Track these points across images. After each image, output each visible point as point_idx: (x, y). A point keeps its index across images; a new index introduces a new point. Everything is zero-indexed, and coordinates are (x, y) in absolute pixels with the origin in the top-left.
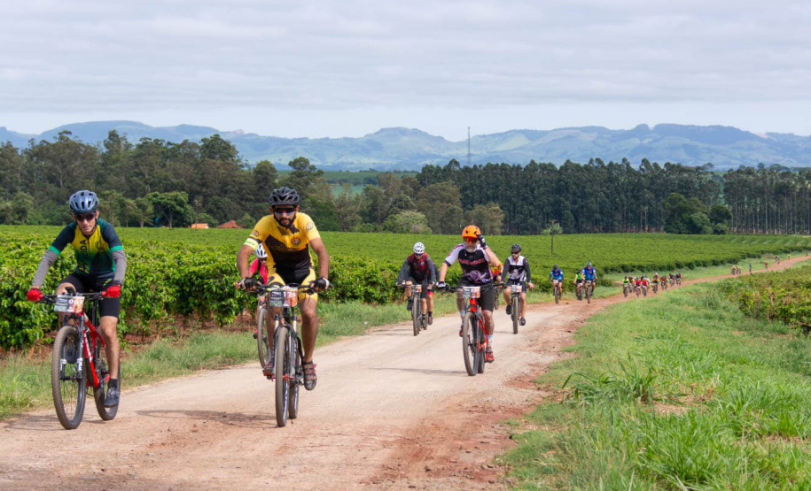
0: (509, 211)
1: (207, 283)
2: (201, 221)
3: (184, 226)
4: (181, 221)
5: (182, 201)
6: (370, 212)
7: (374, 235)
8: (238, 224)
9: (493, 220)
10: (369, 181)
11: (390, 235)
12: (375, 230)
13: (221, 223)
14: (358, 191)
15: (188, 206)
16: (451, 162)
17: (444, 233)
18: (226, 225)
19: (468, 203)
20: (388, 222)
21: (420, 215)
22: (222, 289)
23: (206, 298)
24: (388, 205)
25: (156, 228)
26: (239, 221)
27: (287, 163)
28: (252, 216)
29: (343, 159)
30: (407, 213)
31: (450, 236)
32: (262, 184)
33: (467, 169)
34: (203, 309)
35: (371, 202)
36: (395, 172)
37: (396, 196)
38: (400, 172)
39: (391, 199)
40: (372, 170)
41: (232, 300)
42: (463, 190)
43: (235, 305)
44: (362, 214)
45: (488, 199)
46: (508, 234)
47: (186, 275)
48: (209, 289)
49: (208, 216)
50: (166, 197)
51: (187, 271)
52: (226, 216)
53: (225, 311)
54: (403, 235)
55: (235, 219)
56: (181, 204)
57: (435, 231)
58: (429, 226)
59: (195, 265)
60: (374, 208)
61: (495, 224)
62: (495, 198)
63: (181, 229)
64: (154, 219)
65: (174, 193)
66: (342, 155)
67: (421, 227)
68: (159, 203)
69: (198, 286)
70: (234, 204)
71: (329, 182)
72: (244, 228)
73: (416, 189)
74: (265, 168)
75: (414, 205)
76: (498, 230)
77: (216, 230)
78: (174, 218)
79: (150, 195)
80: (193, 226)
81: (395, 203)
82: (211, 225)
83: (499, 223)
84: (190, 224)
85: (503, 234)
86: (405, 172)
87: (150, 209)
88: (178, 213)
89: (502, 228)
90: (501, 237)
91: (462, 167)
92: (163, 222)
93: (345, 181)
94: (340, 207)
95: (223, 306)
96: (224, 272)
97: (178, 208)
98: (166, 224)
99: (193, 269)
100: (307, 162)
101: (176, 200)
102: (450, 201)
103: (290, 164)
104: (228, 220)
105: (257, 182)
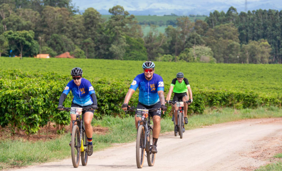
0: (275, 46)
1: (18, 103)
2: (44, 52)
3: (31, 56)
4: (29, 52)
5: (29, 37)
6: (170, 46)
7: (172, 63)
8: (71, 55)
9: (263, 52)
10: (171, 23)
11: (185, 63)
12: (174, 60)
13: (59, 54)
14: (162, 30)
15: (34, 41)
16: (230, 9)
17: (225, 62)
18: (62, 55)
19: (244, 39)
20: (183, 55)
21: (208, 49)
22: (29, 107)
23: (18, 114)
24: (183, 41)
25: (10, 58)
26: (72, 52)
27: (107, 9)
28: (82, 49)
29: (151, 6)
30: (198, 47)
31: (229, 65)
32: (90, 26)
33: (243, 14)
34: (16, 123)
35: (170, 39)
36: (190, 16)
37: (190, 34)
38: (194, 16)
39: (186, 37)
40: (173, 15)
41: (36, 116)
42: (240, 29)
43: (39, 119)
44: (164, 47)
45: (259, 37)
46: (274, 63)
47: (3, 97)
48: (20, 107)
49: (49, 49)
50: (18, 34)
51: (3, 93)
52: (62, 49)
53: (32, 123)
54: (193, 64)
55: (69, 51)
56: (29, 39)
57: (218, 61)
58: (214, 57)
59: (12, 88)
60: (172, 43)
61: (264, 56)
62: (264, 36)
63: (29, 59)
64: (9, 51)
65: (24, 32)
66: (151, 4)
67: (208, 58)
68: (13, 39)
69: (12, 105)
70: (70, 40)
71: (141, 24)
72: (76, 57)
73: (205, 29)
74: (92, 13)
75: (204, 41)
76: (267, 60)
77: (55, 59)
78: (24, 50)
79: (6, 33)
80: (38, 56)
81: (189, 39)
82: (52, 56)
83: (266, 55)
84: (35, 55)
85: (270, 63)
86: (198, 16)
87: (6, 43)
88: (26, 46)
89: (270, 58)
90: (267, 65)
91: (239, 12)
92: (16, 53)
93: (153, 23)
94: (148, 42)
95: (30, 120)
96: (31, 95)
97: (27, 43)
98: (18, 55)
99: (10, 92)
100: (122, 9)
101: (25, 37)
102: (231, 38)
103: (110, 11)
104: (64, 52)
105: (85, 25)
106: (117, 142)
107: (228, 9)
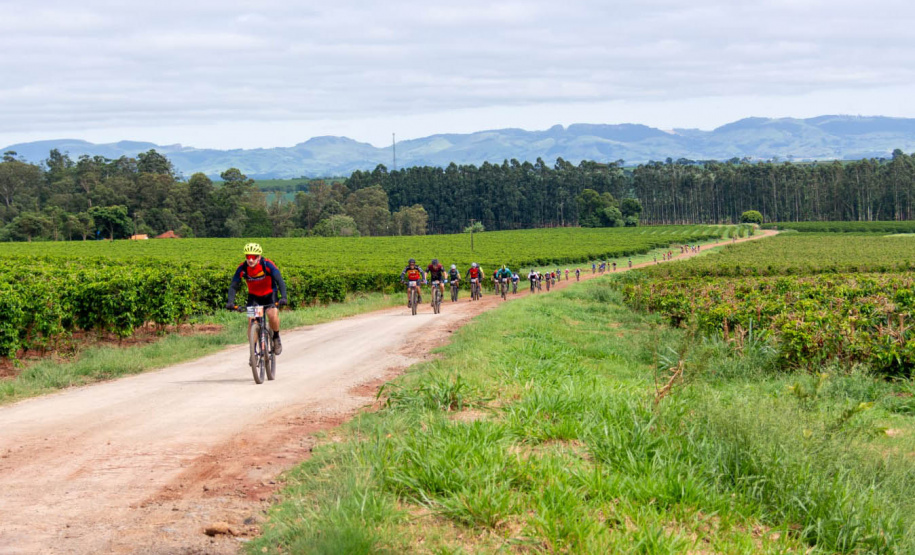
0: (433, 212)
1: (105, 299)
2: (141, 232)
3: (125, 238)
4: (121, 233)
5: (121, 214)
6: (302, 217)
7: (304, 240)
8: (176, 234)
9: (419, 221)
10: (301, 188)
11: (321, 239)
12: (307, 235)
13: (160, 233)
14: (291, 198)
15: (129, 220)
16: (378, 168)
17: (372, 235)
18: (165, 235)
19: (394, 206)
20: (318, 227)
21: (350, 219)
22: (119, 304)
23: (105, 313)
24: (319, 211)
25: (98, 241)
26: (176, 230)
27: (219, 173)
28: (189, 226)
29: (275, 169)
30: (337, 217)
31: (377, 238)
32: (198, 196)
33: (395, 173)
34: (102, 324)
35: (303, 207)
36: (326, 178)
37: (327, 202)
38: (330, 178)
39: (321, 205)
40: (303, 178)
41: (128, 314)
42: (391, 193)
43: (133, 319)
44: (294, 219)
45: (414, 202)
46: (432, 234)
47: (85, 292)
48: (107, 304)
49: (147, 227)
50: (106, 211)
51: (85, 287)
52: (164, 227)
53: (123, 324)
54: (331, 239)
55: (173, 229)
56: (121, 217)
57: (363, 234)
58: (358, 229)
59: (97, 280)
60: (305, 214)
61: (420, 225)
62: (419, 201)
63: (122, 241)
64: (96, 232)
65: (115, 207)
66: (275, 164)
67: (350, 230)
68: (100, 217)
69: (97, 301)
70: (174, 216)
71: (264, 190)
72: (181, 237)
73: (346, 195)
74: (200, 179)
75: (344, 210)
76: (423, 230)
77: (155, 241)
78: (115, 231)
79: (91, 209)
80: (133, 237)
81: (325, 208)
82: (151, 236)
83: (423, 223)
84: (130, 236)
85: (427, 234)
86: (335, 178)
87: (92, 223)
88: (118, 226)
89: (427, 227)
90: (425, 236)
91: (389, 171)
92: (105, 235)
93: (278, 189)
94: (273, 214)
95: (121, 320)
96: (121, 288)
97: (118, 221)
98: (108, 237)
99: (94, 285)
100: (238, 172)
101: (116, 213)
102: (378, 205)
103: (222, 175)
104: (166, 231)
105: (193, 194)
106: (233, 343)
107: (375, 168)
